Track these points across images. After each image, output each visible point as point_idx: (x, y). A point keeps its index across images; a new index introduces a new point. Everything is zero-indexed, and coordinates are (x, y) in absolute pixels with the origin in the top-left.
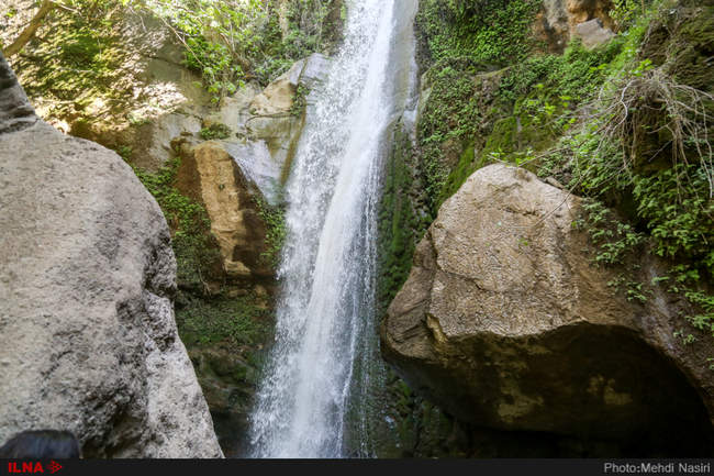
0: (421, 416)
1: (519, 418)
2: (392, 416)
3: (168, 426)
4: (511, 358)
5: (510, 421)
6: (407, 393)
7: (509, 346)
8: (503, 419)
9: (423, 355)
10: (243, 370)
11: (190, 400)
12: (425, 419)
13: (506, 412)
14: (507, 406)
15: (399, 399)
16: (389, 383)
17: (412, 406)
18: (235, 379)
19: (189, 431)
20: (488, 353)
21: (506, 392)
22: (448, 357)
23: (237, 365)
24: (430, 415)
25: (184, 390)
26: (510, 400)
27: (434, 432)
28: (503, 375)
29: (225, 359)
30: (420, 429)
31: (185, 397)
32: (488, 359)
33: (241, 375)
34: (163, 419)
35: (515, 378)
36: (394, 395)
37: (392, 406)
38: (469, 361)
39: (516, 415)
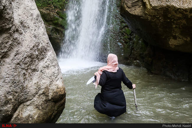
0: (133, 43)
1: (177, 46)
2: (121, 42)
3: (25, 27)
4: (179, 18)
5: (173, 47)
6: (128, 34)
7: (180, 12)
8: (170, 46)
9: (140, 14)
10: (57, 19)
11: (35, 16)
12: (135, 45)
13: (173, 43)
14: (173, 40)
15: (125, 36)
16: (121, 29)
17: (130, 39)
18: (54, 23)
19: (35, 30)
20: (169, 15)
21: (174, 34)
22: (151, 16)
23: (54, 17)
24: (137, 43)
25: (32, 12)
26: (175, 38)
27: (138, 50)
28: (174, 26)
29: (49, 14)
30: (132, 49)
31: (32, 15)
32: (169, 18)
33: (56, 21)
34: (22, 23)
35: (180, 28)
36: (123, 34)
37: (121, 39)
38: (160, 18)
39: (176, 44)
